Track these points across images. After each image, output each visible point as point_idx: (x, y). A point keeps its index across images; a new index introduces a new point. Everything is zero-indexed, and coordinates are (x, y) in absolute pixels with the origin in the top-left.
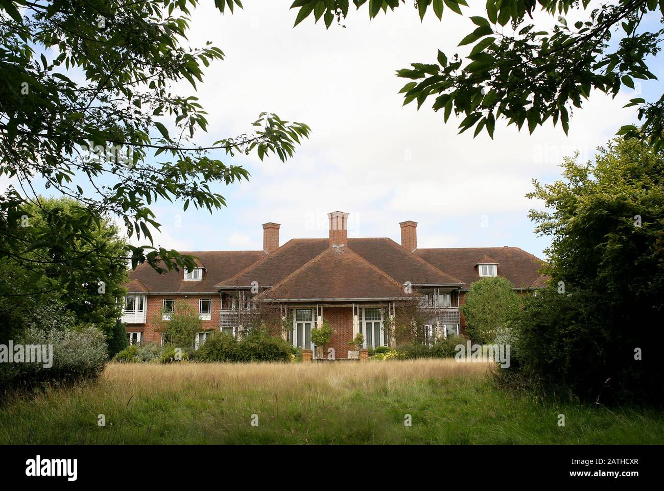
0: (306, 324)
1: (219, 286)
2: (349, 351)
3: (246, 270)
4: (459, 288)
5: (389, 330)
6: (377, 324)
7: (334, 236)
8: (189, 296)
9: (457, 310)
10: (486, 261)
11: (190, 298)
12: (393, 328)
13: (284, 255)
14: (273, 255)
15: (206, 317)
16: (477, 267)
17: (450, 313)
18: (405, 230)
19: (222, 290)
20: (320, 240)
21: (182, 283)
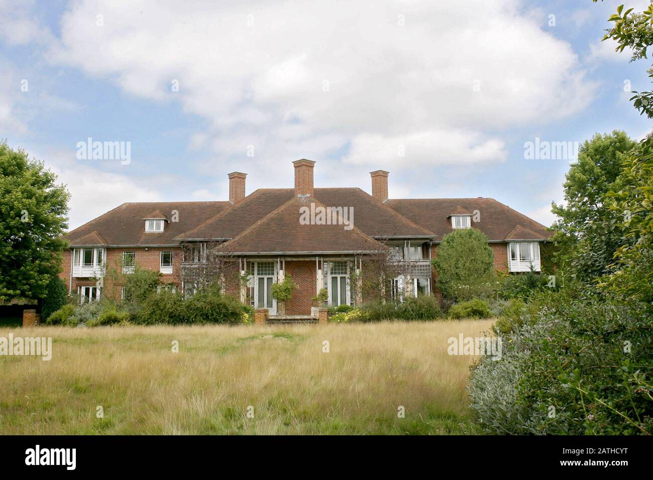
0: (268, 278)
1: (179, 238)
2: (312, 308)
3: (209, 221)
4: (431, 240)
5: (356, 285)
6: (343, 279)
7: (299, 186)
8: (150, 249)
9: (428, 263)
10: (459, 213)
11: (151, 250)
12: (360, 283)
13: (249, 205)
14: (238, 205)
15: (167, 270)
16: (450, 218)
17: (421, 266)
18: (376, 180)
19: (183, 242)
20: (287, 190)
21: (143, 235)
